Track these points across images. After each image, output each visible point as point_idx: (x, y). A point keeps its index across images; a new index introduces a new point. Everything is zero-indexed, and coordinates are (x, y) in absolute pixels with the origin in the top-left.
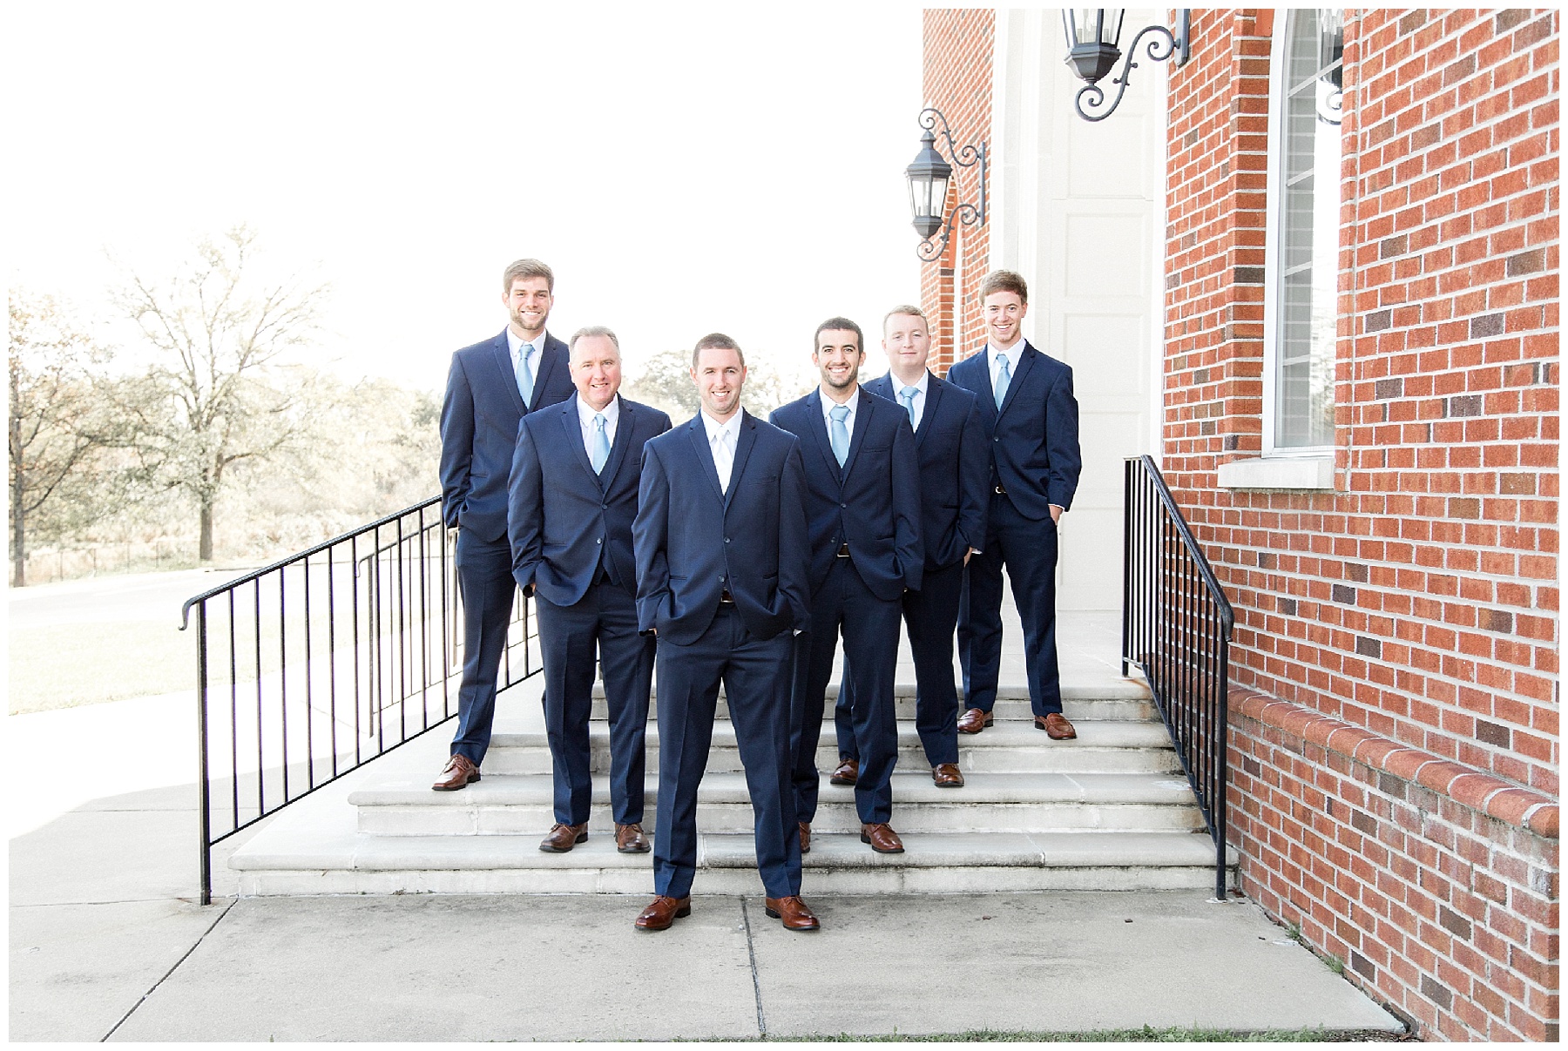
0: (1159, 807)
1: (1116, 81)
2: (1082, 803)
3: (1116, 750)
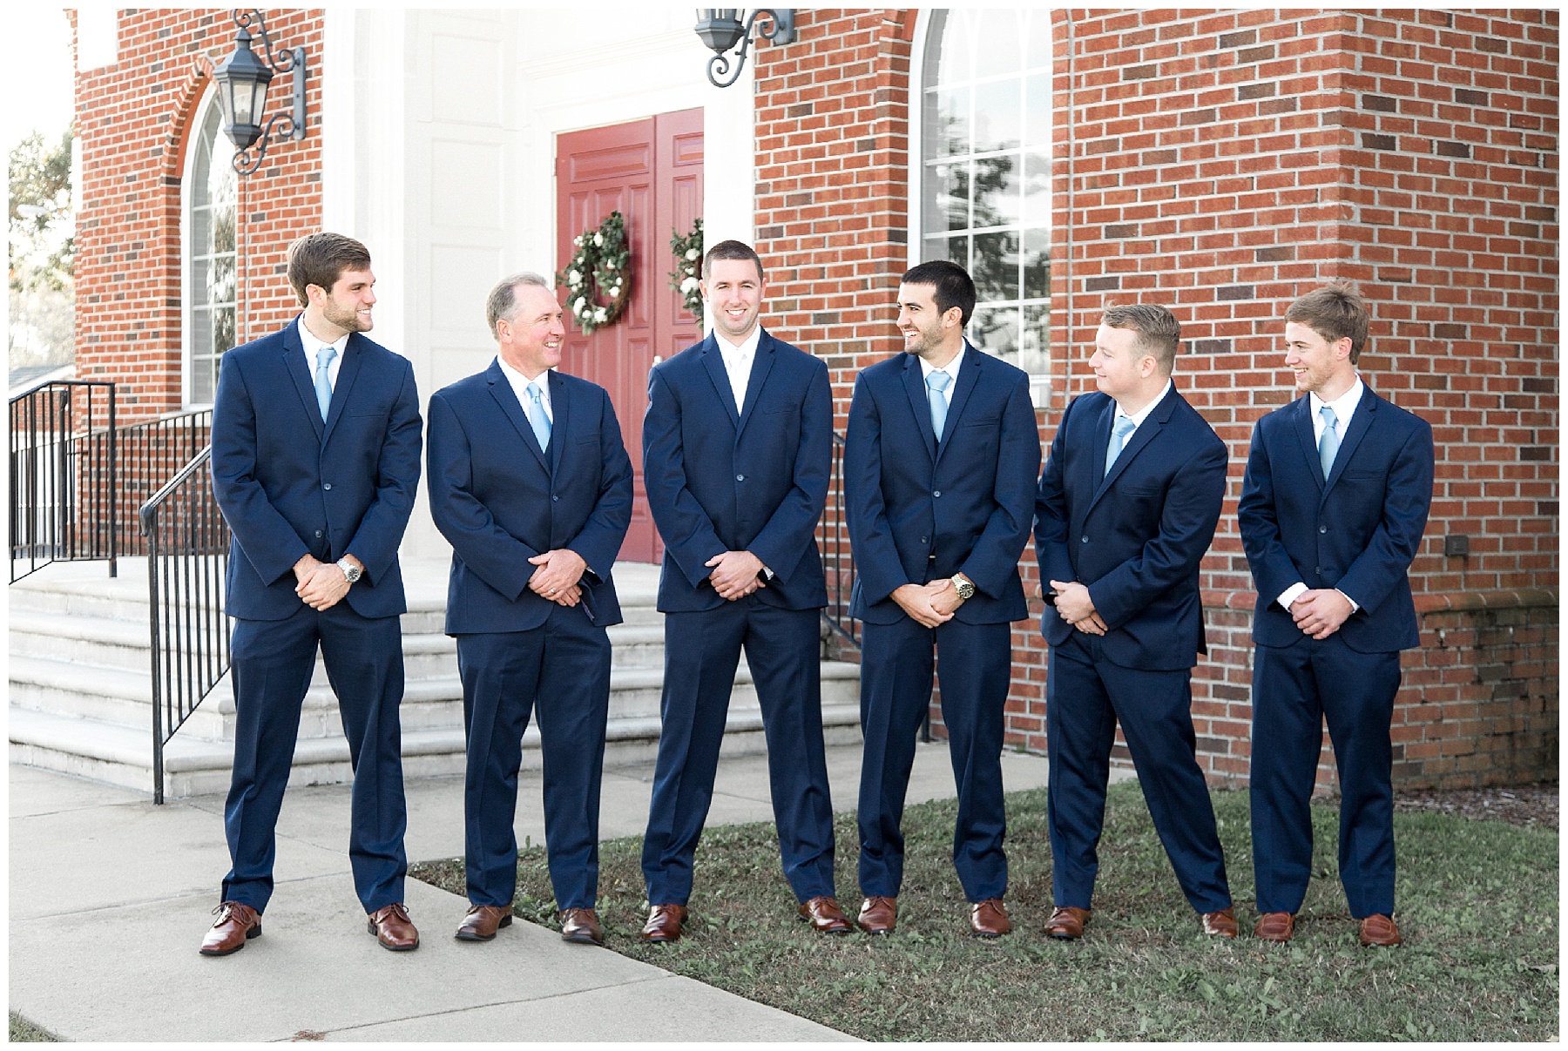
1: (737, 53)
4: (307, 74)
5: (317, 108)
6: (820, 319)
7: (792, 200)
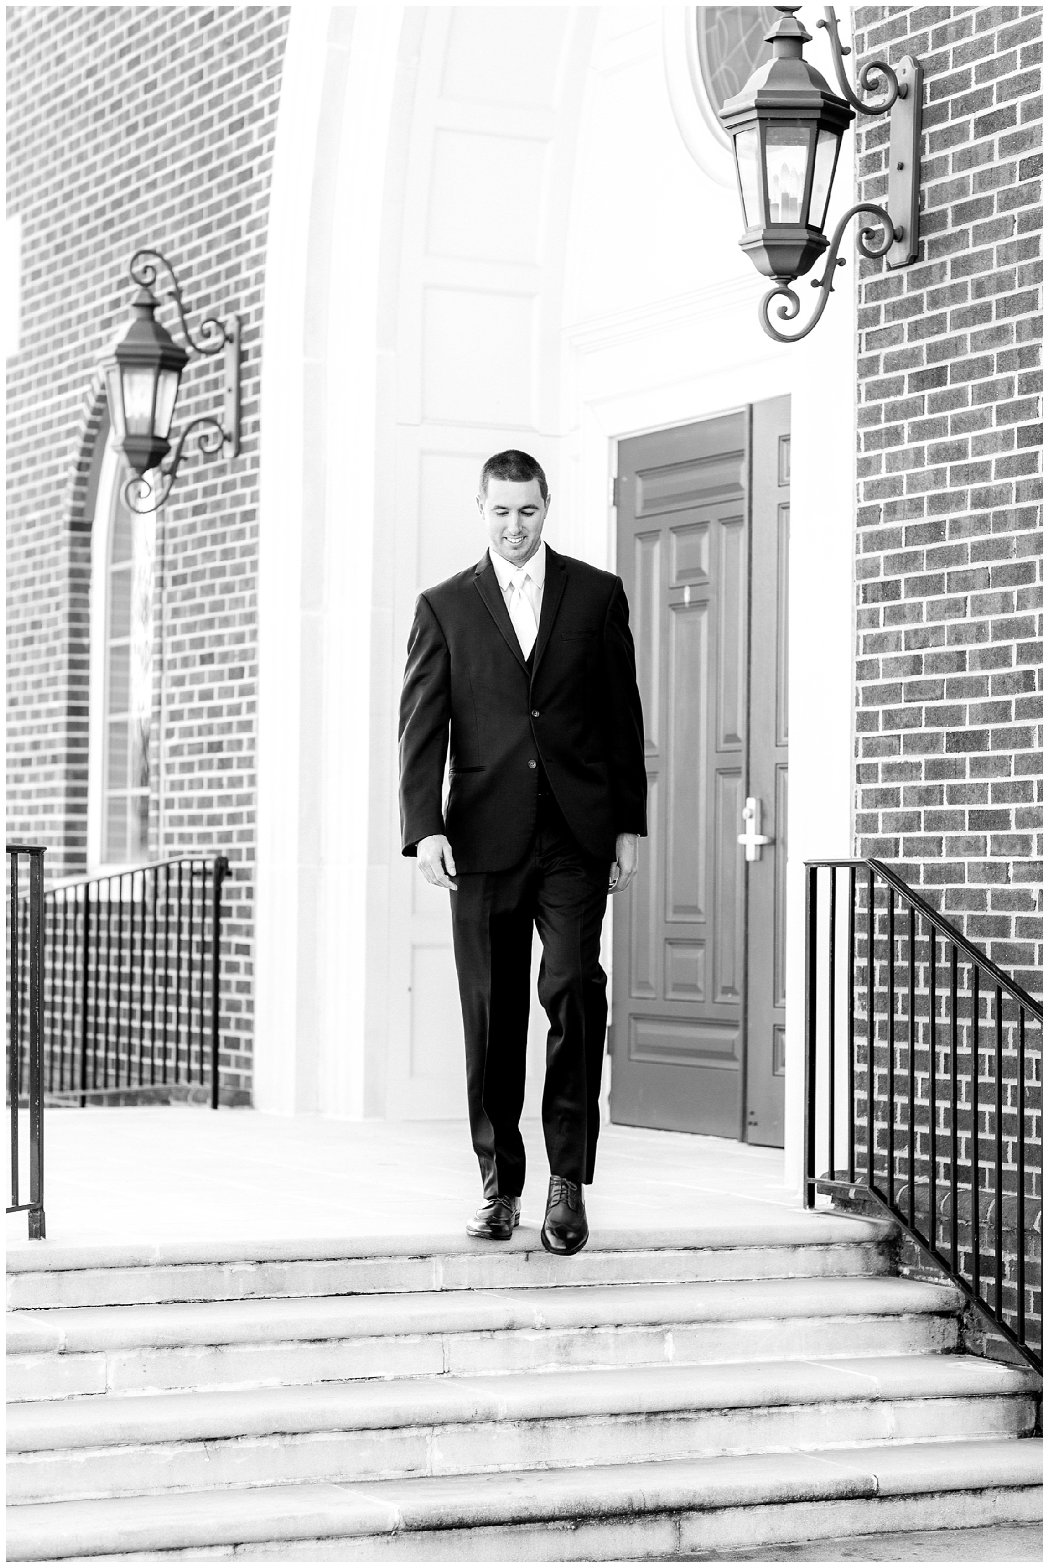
0: (972, 1400)
1: (815, 284)
2: (874, 1400)
3: (870, 1319)
4: (242, 356)
5: (254, 407)
6: (957, 742)
7: (915, 534)
